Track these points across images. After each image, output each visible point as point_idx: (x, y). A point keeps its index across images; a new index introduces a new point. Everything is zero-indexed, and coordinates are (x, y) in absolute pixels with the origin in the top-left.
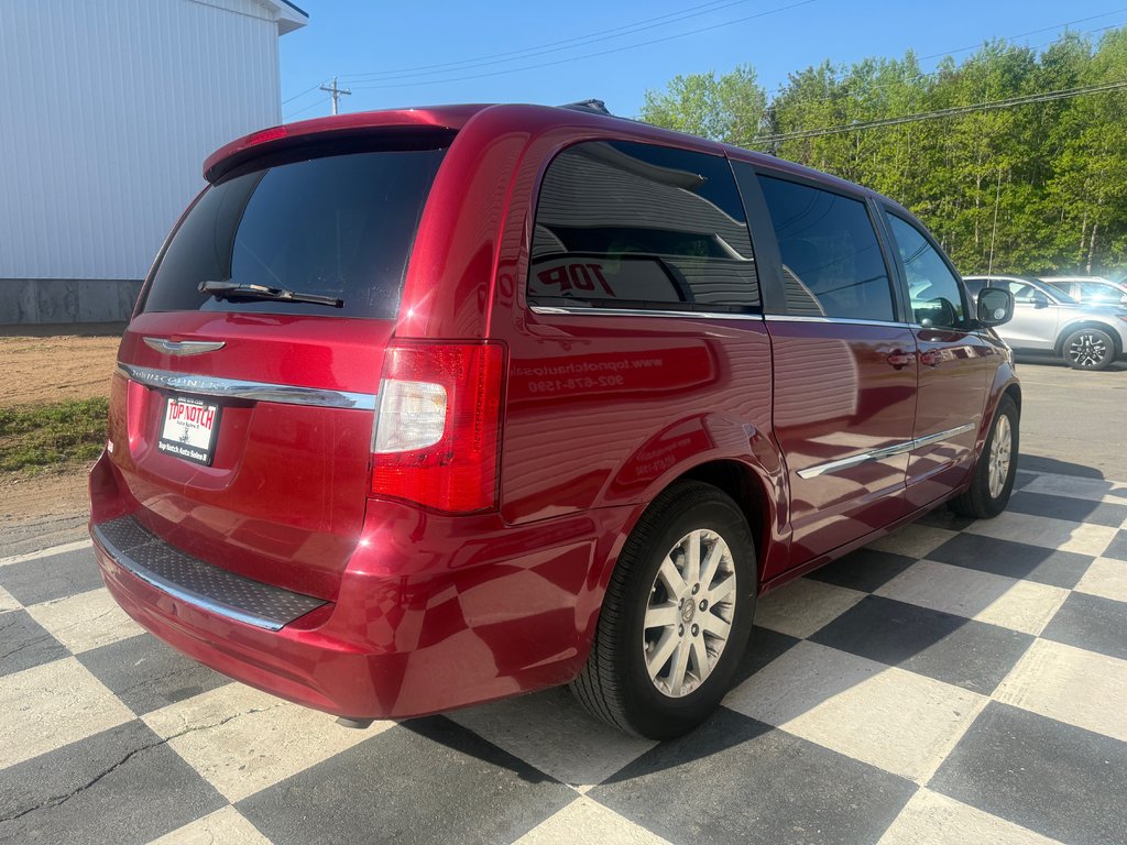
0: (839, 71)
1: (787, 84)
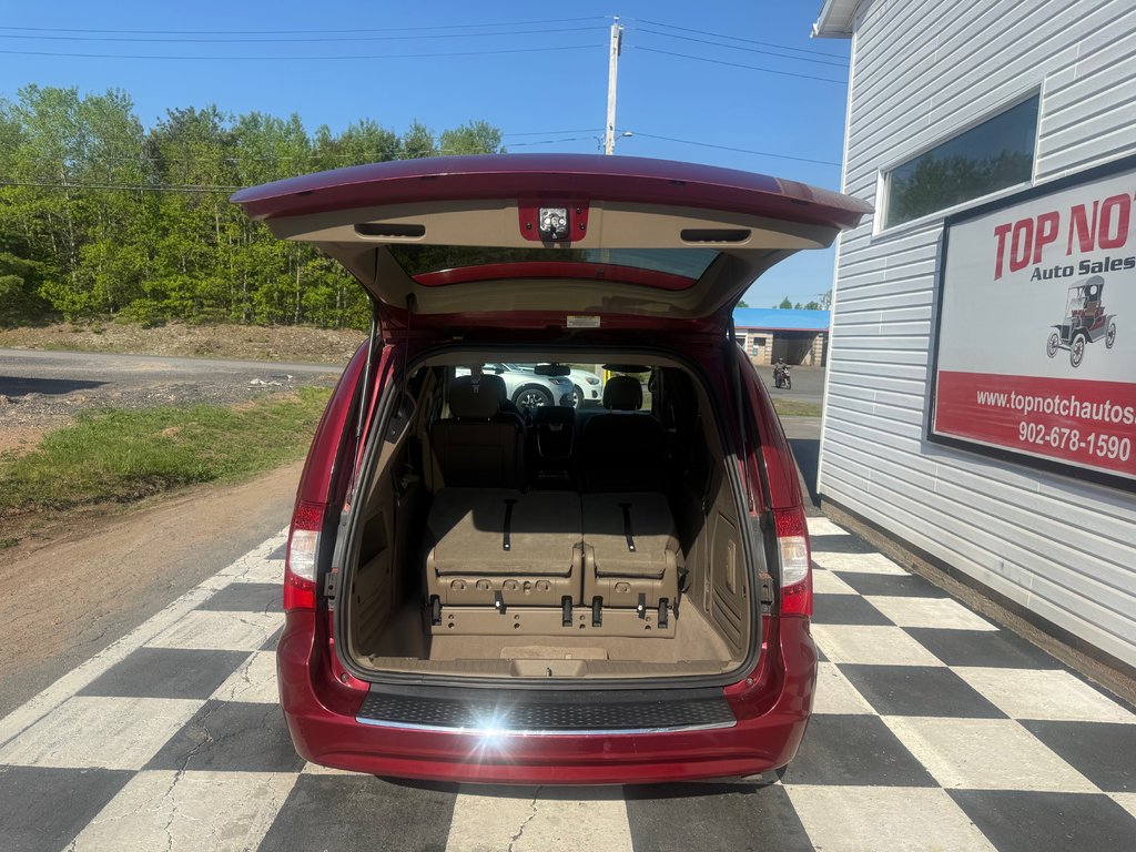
0: (227, 118)
1: (166, 119)
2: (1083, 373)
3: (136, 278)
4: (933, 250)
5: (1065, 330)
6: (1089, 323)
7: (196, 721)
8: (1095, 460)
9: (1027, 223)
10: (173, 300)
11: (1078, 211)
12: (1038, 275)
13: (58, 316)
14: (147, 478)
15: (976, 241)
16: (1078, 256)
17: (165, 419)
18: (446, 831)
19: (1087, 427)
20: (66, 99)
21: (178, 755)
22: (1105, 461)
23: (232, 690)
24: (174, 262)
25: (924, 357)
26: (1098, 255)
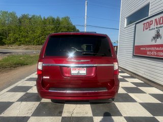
0: (30, 15)
1: (21, 16)
2: (157, 43)
3: (17, 39)
4: (134, 28)
5: (154, 37)
6: (158, 36)
7: (24, 95)
8: (158, 56)
9: (148, 22)
10: (22, 42)
11: (156, 20)
12: (150, 30)
13: (5, 44)
14: (18, 64)
15: (140, 26)
16: (156, 26)
17: (21, 57)
18: (63, 109)
19: (157, 51)
20: (6, 13)
21: (21, 100)
22: (160, 56)
23: (30, 91)
24: (22, 36)
25: (132, 44)
26: (159, 26)
